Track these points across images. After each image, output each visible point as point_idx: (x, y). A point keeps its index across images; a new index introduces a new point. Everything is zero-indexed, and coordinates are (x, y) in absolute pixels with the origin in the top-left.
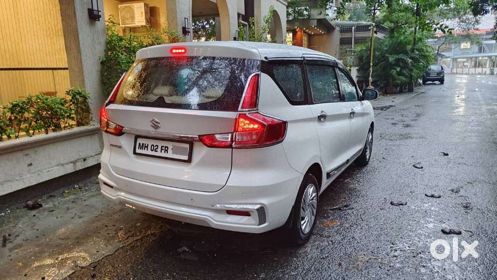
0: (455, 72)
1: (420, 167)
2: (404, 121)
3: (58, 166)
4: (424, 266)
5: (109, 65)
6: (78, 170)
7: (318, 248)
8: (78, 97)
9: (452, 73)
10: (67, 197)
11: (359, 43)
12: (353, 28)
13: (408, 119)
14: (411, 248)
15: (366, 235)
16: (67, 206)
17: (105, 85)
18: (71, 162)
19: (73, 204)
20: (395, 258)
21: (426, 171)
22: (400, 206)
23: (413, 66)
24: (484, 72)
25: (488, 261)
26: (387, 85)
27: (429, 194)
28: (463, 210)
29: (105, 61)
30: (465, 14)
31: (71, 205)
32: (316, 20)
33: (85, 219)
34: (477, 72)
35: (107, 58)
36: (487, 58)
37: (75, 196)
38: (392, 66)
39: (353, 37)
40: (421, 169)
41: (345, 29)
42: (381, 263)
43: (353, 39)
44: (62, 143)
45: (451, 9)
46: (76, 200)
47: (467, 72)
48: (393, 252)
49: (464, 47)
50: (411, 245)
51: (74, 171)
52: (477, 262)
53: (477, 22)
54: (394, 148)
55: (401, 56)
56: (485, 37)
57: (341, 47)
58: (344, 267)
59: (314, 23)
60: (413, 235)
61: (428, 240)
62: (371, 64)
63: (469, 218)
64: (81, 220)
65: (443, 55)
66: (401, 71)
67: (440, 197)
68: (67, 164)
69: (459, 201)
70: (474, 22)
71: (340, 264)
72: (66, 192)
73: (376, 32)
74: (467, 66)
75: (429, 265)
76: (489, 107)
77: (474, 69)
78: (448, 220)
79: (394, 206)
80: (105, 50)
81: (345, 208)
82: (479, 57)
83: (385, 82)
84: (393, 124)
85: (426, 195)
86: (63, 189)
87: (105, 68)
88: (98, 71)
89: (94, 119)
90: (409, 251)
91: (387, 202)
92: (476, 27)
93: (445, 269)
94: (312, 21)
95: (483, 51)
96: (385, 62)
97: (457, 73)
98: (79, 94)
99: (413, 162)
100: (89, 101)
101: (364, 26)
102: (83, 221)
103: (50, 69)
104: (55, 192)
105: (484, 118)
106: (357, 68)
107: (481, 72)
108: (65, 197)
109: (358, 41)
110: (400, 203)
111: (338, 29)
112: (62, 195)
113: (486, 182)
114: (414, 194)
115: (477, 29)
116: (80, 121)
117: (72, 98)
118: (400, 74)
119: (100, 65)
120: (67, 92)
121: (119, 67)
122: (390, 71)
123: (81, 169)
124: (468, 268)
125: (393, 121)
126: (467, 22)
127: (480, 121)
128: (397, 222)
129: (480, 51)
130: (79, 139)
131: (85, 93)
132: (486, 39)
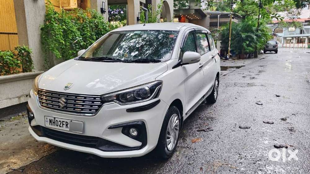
0: (285, 46)
1: (261, 104)
2: (251, 75)
3: (6, 99)
4: (261, 170)
5: (47, 31)
6: (22, 102)
7: (186, 157)
8: (23, 51)
9: (283, 47)
10: (13, 121)
11: (222, 26)
12: (219, 16)
13: (253, 74)
14: (252, 157)
15: (221, 148)
16: (11, 127)
17: (43, 45)
18: (17, 97)
19: (16, 126)
20: (241, 164)
21: (264, 106)
22: (246, 129)
23: (257, 40)
24: (303, 47)
25: (305, 166)
26: (240, 53)
27: (266, 121)
28: (288, 132)
29: (44, 28)
30: (291, 8)
31: (14, 127)
32: (194, 10)
33: (22, 136)
34: (299, 47)
35: (45, 26)
36: (305, 37)
37: (18, 121)
38: (244, 40)
39: (218, 22)
40: (261, 105)
41: (214, 16)
42: (231, 167)
43: (218, 23)
44: (10, 83)
45: (282, 4)
46: (19, 123)
47: (293, 46)
48: (239, 160)
49: (291, 30)
50: (252, 155)
51: (19, 103)
52: (298, 167)
53: (299, 13)
54: (243, 92)
55: (249, 34)
56: (304, 24)
57: (211, 28)
58: (204, 170)
59: (193, 12)
60: (254, 149)
61: (264, 152)
62: (230, 39)
63: (293, 137)
64: (19, 137)
65: (277, 35)
66: (249, 44)
67: (273, 123)
68: (14, 98)
69: (287, 126)
70: (297, 13)
71: (201, 169)
72: (12, 118)
73: (233, 18)
74: (293, 42)
75: (265, 169)
76: (307, 68)
77: (297, 44)
78: (279, 138)
79: (241, 129)
80: (44, 21)
81: (208, 130)
82: (300, 37)
83: (239, 51)
84: (243, 77)
85: (264, 122)
86: (10, 116)
87: (44, 33)
88: (39, 34)
89: (35, 67)
90: (251, 159)
91: (237, 126)
92: (299, 16)
93: (275, 172)
94: (191, 10)
95: (303, 33)
96: (239, 38)
97: (286, 47)
98: (24, 49)
99: (256, 100)
100: (32, 55)
101: (225, 14)
102: (21, 138)
103: (6, 33)
104: (4, 118)
105: (304, 74)
106: (220, 41)
107: (302, 46)
108: (11, 121)
109: (221, 24)
110: (245, 127)
111: (208, 16)
112: (9, 120)
113: (304, 114)
114: (255, 121)
115: (299, 18)
116: (25, 69)
117: (19, 52)
118: (248, 45)
119: (40, 30)
120: (15, 48)
121: (53, 32)
122: (242, 43)
123: (24, 102)
124: (292, 172)
125: (244, 75)
126: (293, 13)
127: (301, 75)
128: (243, 140)
129: (301, 33)
130: (24, 81)
131: (29, 49)
132: (305, 25)
